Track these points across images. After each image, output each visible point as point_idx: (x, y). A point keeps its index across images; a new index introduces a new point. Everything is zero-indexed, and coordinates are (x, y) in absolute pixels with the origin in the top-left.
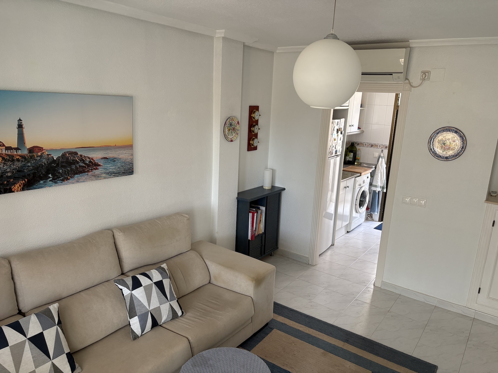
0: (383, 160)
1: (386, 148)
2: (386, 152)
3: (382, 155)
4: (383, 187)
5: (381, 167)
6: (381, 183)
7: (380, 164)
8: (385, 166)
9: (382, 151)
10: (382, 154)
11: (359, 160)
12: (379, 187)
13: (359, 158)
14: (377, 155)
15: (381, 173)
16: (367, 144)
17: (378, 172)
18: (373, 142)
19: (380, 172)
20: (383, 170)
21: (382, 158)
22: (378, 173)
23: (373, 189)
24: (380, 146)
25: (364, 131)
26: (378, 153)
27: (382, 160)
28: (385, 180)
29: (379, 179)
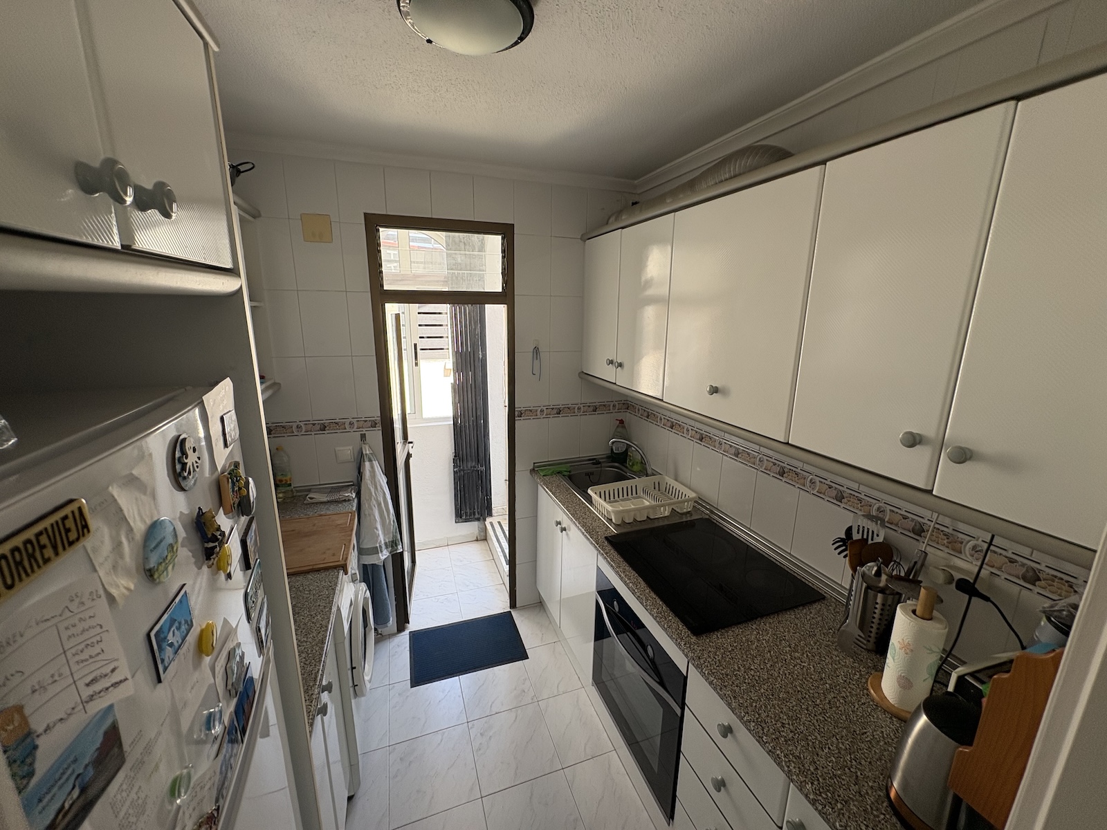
0: (376, 464)
1: (374, 425)
2: (376, 437)
3: (367, 451)
4: (393, 542)
5: (376, 488)
6: (385, 535)
7: (369, 482)
8: (383, 480)
9: (363, 437)
10: (367, 447)
11: (290, 485)
12: (384, 547)
13: (288, 478)
14: (347, 452)
15: (379, 505)
16: (302, 424)
17: (369, 505)
18: (324, 415)
19: (375, 502)
20: (382, 495)
21: (370, 460)
22: (372, 510)
23: (369, 560)
24: (351, 424)
25: (279, 384)
26: (351, 448)
27: (372, 467)
28: (394, 521)
29: (379, 527)
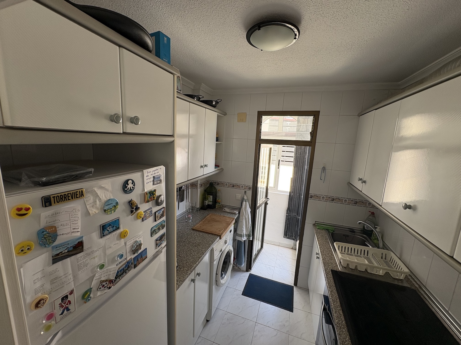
0: (247, 203)
1: (250, 189)
2: (250, 193)
3: (245, 198)
4: (249, 235)
5: (246, 212)
6: (246, 231)
7: (244, 209)
8: (249, 210)
9: (245, 192)
10: (246, 196)
11: (220, 203)
12: (245, 236)
13: (219, 201)
14: (239, 196)
15: (246, 219)
16: (227, 183)
17: (242, 218)
18: (234, 182)
19: (244, 218)
20: (247, 215)
21: (246, 201)
22: (243, 220)
23: (238, 238)
24: (242, 186)
25: (223, 169)
26: (241, 195)
27: (246, 204)
28: (250, 227)
29: (244, 227)
